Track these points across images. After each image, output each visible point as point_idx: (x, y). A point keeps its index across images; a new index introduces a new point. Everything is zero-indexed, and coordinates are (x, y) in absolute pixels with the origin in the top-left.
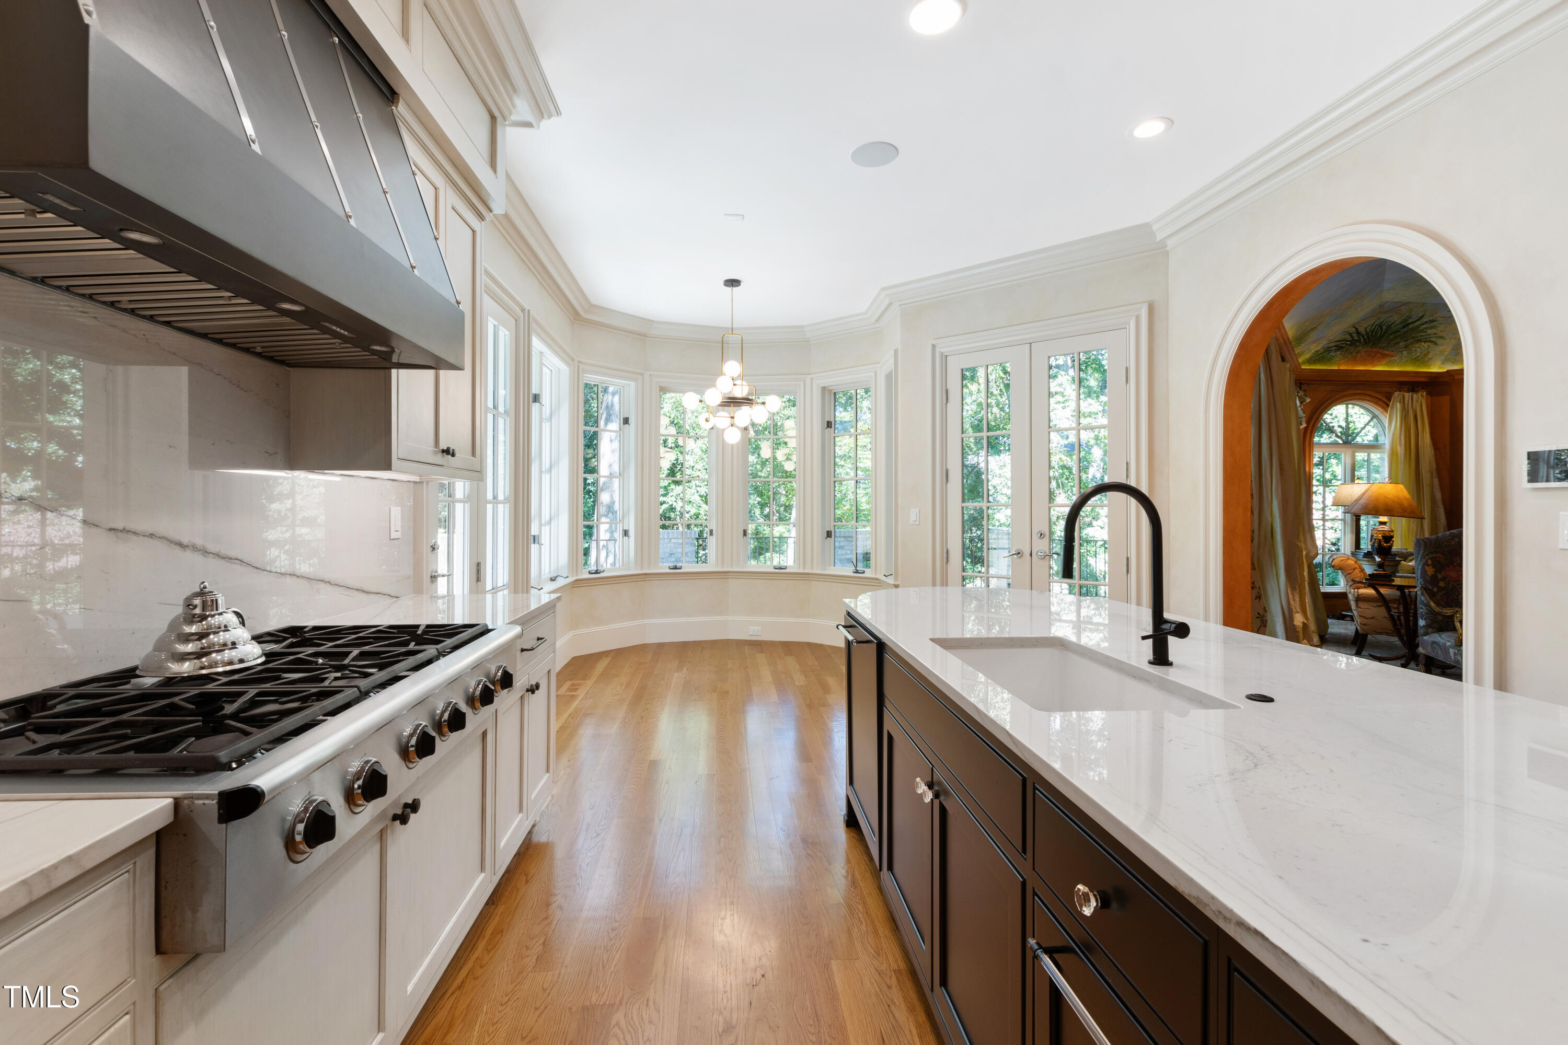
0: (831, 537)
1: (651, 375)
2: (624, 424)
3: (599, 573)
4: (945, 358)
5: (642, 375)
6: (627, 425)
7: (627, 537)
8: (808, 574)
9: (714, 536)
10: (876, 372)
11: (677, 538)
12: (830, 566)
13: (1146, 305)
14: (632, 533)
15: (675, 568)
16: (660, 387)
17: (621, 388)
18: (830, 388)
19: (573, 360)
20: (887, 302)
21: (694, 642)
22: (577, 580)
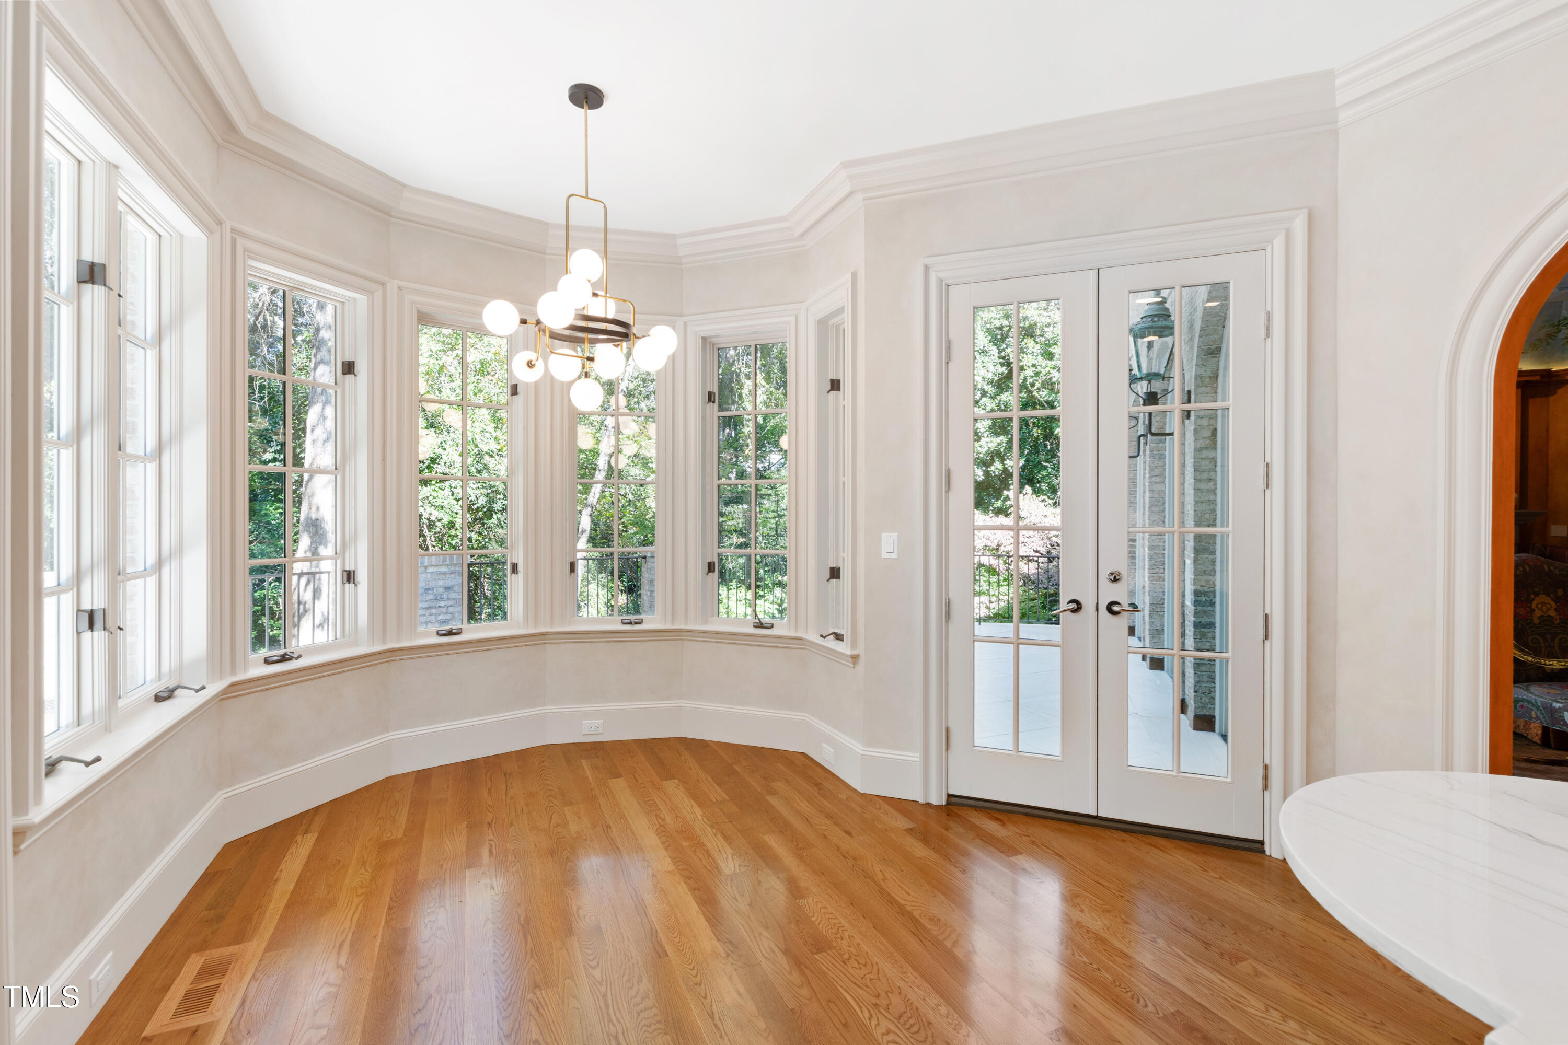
0: (714, 571)
1: (400, 288)
2: (344, 373)
3: (291, 659)
4: (946, 289)
5: (383, 284)
6: (352, 376)
7: (352, 585)
8: (680, 631)
9: (521, 575)
10: (797, 317)
11: (436, 566)
12: (713, 616)
13: (1305, 211)
14: (362, 576)
15: (450, 633)
16: (418, 311)
17: (338, 305)
18: (714, 340)
19: (220, 223)
20: (847, 189)
21: (487, 759)
22: (233, 685)
